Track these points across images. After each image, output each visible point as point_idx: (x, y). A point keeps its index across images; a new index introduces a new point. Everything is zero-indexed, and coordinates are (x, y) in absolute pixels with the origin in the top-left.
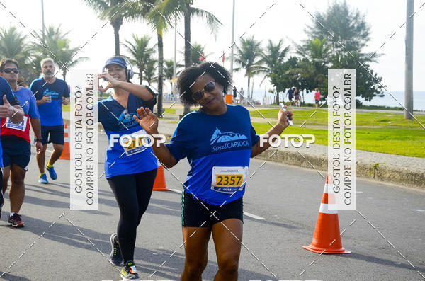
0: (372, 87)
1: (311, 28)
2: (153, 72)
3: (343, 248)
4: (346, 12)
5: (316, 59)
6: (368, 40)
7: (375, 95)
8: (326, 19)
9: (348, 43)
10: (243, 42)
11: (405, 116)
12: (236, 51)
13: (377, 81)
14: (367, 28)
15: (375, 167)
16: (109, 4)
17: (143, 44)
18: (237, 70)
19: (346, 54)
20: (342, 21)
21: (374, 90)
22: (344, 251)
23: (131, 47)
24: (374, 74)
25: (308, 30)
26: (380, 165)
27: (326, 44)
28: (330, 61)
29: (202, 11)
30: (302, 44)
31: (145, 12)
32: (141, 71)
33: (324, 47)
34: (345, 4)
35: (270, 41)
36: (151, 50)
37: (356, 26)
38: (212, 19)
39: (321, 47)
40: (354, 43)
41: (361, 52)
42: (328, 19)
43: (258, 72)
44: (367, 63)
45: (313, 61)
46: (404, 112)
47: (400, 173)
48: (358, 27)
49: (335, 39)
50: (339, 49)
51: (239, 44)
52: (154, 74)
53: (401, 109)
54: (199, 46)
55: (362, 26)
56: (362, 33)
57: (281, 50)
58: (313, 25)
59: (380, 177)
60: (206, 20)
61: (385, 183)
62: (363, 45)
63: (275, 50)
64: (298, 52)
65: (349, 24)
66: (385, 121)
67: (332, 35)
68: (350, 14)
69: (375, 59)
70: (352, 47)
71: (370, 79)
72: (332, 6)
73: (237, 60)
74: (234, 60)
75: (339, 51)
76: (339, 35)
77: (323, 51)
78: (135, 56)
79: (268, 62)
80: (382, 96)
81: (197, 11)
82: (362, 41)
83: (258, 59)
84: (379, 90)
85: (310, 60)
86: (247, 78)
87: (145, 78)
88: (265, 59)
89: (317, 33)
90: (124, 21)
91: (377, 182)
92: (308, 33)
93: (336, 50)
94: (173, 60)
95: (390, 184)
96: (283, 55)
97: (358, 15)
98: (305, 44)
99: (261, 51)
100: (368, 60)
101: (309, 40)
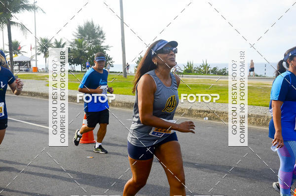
3: (95, 140)
4: (93, 25)
5: (80, 49)
6: (104, 39)
8: (83, 29)
9: (95, 41)
10: (42, 40)
11: (123, 76)
12: (38, 45)
13: (110, 59)
14: (103, 33)
18: (39, 54)
19: (95, 46)
20: (92, 30)
24: (108, 56)
25: (75, 34)
28: (87, 50)
29: (17, 23)
30: (72, 41)
33: (84, 42)
34: (92, 22)
35: (56, 40)
37: (98, 32)
38: (23, 27)
39: (82, 43)
40: (98, 41)
41: (102, 45)
42: (85, 28)
44: (104, 51)
45: (78, 50)
49: (89, 39)
50: (91, 44)
51: (40, 41)
53: (122, 73)
54: (17, 42)
55: (101, 32)
56: (101, 36)
57: (62, 44)
58: (77, 32)
60: (19, 28)
62: (102, 42)
63: (58, 44)
64: (71, 45)
65: (95, 32)
67: (87, 36)
68: (95, 27)
69: (108, 49)
70: (97, 43)
71: (107, 58)
72: (86, 22)
73: (39, 49)
74: (37, 49)
76: (90, 37)
77: (83, 45)
81: (14, 23)
82: (102, 40)
86: (45, 58)
89: (79, 36)
93: (89, 44)
95: (117, 108)
96: (63, 46)
97: (99, 27)
98: (74, 41)
99: (51, 44)
100: (105, 49)
101: (75, 39)
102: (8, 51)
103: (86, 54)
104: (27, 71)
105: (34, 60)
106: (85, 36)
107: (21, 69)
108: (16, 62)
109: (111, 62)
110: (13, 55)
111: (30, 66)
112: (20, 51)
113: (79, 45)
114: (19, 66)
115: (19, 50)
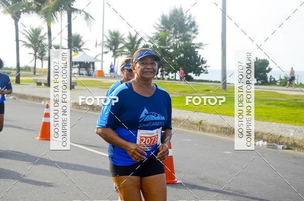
0: (200, 67)
1: (158, 25)
2: (44, 53)
3: (176, 180)
4: (182, 14)
5: (162, 47)
6: (197, 34)
7: (202, 73)
8: (168, 18)
9: (183, 35)
10: (111, 33)
11: (221, 88)
12: (105, 40)
13: (203, 62)
14: (196, 25)
15: (200, 123)
16: (11, 3)
17: (37, 32)
18: (106, 53)
19: (183, 43)
20: (180, 20)
21: (201, 69)
22: (176, 181)
23: (28, 35)
24: (201, 58)
25: (157, 26)
26: (203, 122)
27: (169, 36)
28: (172, 48)
29: (80, 10)
30: (152, 36)
31: (38, 10)
32: (36, 52)
33: (168, 38)
34: (181, 9)
35: (130, 33)
36: (43, 37)
37: (189, 24)
38: (87, 16)
39: (165, 38)
40: (187, 36)
41: (193, 42)
42: (170, 18)
43: (122, 54)
44: (196, 50)
45: (159, 47)
46: (220, 84)
47: (216, 127)
48: (190, 25)
49: (175, 33)
50: (178, 40)
51: (108, 35)
52: (45, 54)
53: (219, 82)
54: (79, 35)
55: (193, 24)
56: (193, 29)
57: (137, 39)
58: (159, 23)
59: (204, 130)
60: (83, 16)
61: (207, 134)
62: (194, 37)
63: (133, 40)
64: (150, 41)
65: (184, 23)
66: (208, 90)
67: (173, 29)
68: (184, 16)
69: (202, 47)
70: (186, 39)
71: (199, 61)
72: (172, 9)
73: (106, 46)
74: (104, 45)
75: (178, 41)
76: (177, 30)
77: (166, 41)
78: (31, 41)
79: (128, 48)
80: (207, 73)
81: (77, 10)
82: (194, 35)
83: (121, 45)
84: (204, 69)
85: (158, 47)
86: (114, 58)
87: (39, 58)
88: (126, 46)
89: (162, 28)
90: (22, 15)
91: (201, 133)
92: (156, 28)
93: (175, 40)
94: (60, 45)
95: (210, 135)
96: (139, 42)
97: (190, 16)
98: (154, 35)
99: (123, 40)
100: (197, 47)
101: (156, 33)
102: (67, 47)
103: (170, 54)
104: (89, 75)
105: (99, 61)
106: (170, 29)
107: (81, 72)
108: (76, 63)
109: (205, 67)
110: (73, 53)
111: (94, 68)
112: (82, 48)
113: (162, 41)
114: (79, 68)
115: (81, 46)
